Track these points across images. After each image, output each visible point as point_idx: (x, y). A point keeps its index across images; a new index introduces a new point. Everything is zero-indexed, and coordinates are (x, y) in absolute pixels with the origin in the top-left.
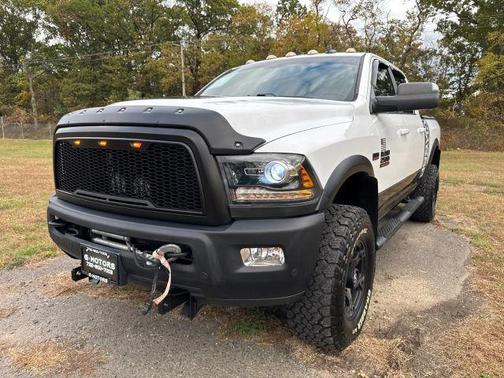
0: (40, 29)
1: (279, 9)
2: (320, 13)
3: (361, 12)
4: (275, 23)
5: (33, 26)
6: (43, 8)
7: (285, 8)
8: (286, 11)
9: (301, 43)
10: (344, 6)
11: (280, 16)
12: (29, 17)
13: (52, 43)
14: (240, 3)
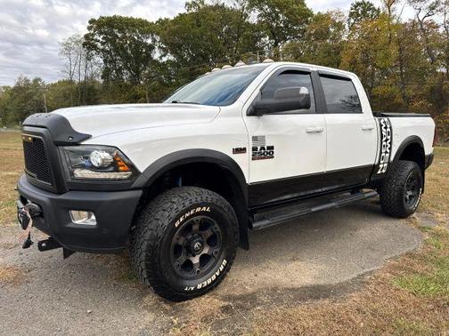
0: (157, 49)
1: (351, 15)
2: (393, 14)
3: (438, 8)
4: (347, 27)
5: (151, 48)
6: (158, 34)
7: (357, 13)
8: (358, 15)
9: (372, 44)
10: (419, 5)
11: (352, 21)
12: (149, 41)
13: (165, 59)
14: (315, 13)
